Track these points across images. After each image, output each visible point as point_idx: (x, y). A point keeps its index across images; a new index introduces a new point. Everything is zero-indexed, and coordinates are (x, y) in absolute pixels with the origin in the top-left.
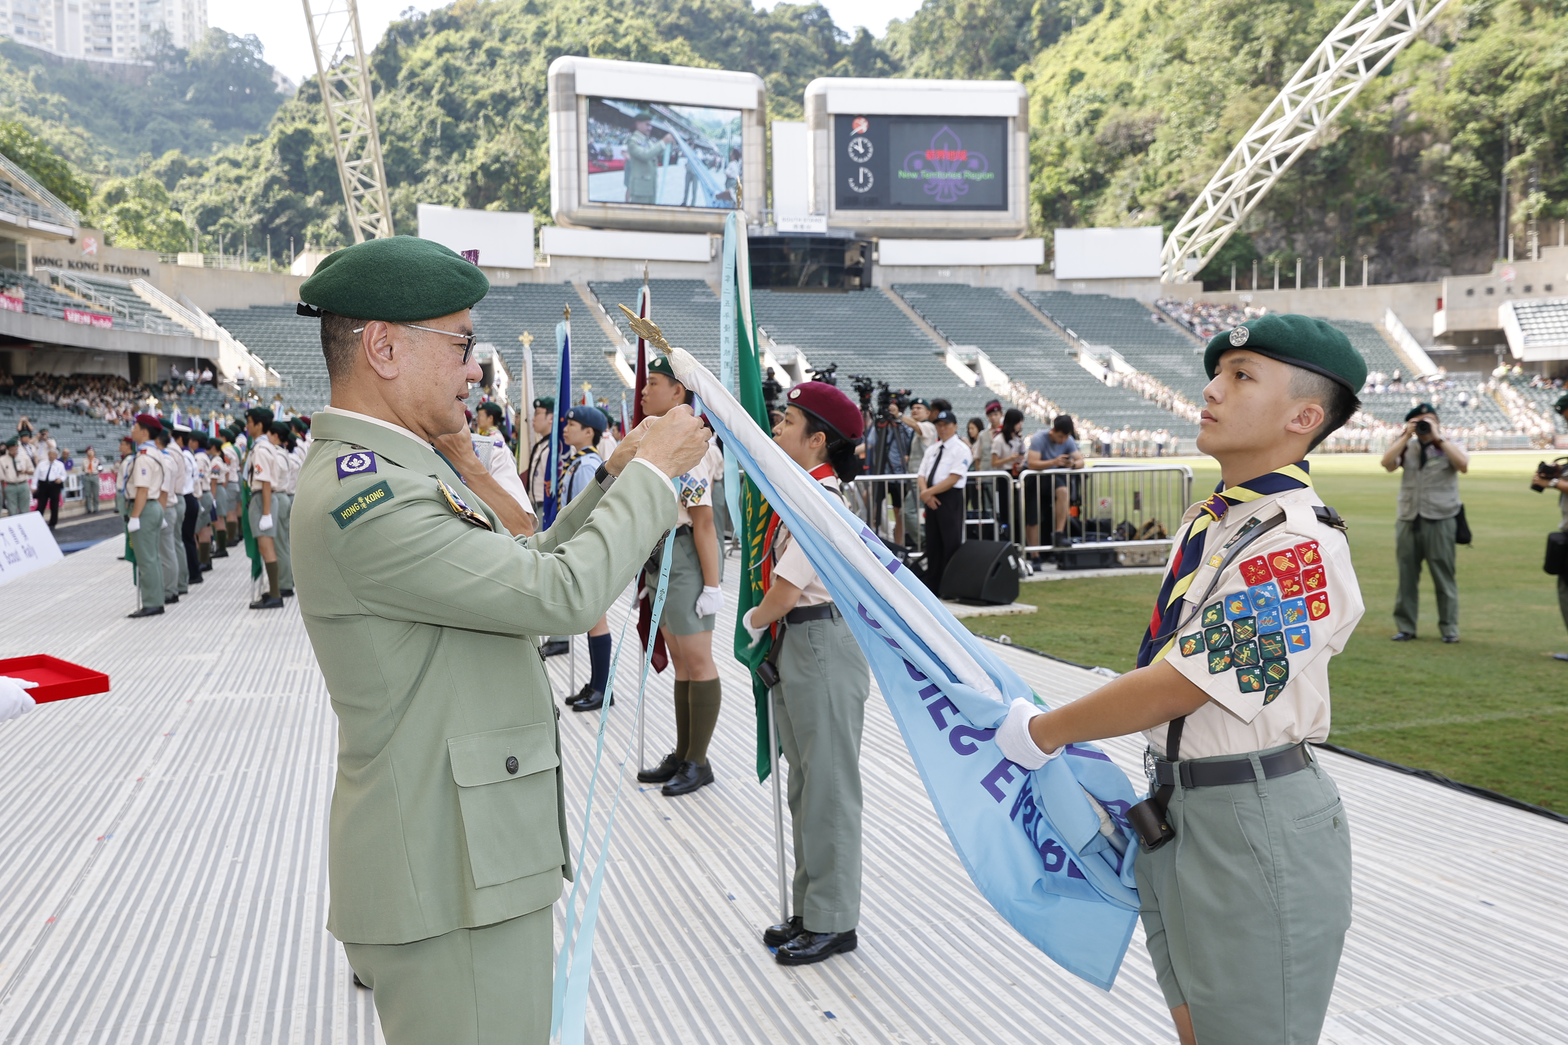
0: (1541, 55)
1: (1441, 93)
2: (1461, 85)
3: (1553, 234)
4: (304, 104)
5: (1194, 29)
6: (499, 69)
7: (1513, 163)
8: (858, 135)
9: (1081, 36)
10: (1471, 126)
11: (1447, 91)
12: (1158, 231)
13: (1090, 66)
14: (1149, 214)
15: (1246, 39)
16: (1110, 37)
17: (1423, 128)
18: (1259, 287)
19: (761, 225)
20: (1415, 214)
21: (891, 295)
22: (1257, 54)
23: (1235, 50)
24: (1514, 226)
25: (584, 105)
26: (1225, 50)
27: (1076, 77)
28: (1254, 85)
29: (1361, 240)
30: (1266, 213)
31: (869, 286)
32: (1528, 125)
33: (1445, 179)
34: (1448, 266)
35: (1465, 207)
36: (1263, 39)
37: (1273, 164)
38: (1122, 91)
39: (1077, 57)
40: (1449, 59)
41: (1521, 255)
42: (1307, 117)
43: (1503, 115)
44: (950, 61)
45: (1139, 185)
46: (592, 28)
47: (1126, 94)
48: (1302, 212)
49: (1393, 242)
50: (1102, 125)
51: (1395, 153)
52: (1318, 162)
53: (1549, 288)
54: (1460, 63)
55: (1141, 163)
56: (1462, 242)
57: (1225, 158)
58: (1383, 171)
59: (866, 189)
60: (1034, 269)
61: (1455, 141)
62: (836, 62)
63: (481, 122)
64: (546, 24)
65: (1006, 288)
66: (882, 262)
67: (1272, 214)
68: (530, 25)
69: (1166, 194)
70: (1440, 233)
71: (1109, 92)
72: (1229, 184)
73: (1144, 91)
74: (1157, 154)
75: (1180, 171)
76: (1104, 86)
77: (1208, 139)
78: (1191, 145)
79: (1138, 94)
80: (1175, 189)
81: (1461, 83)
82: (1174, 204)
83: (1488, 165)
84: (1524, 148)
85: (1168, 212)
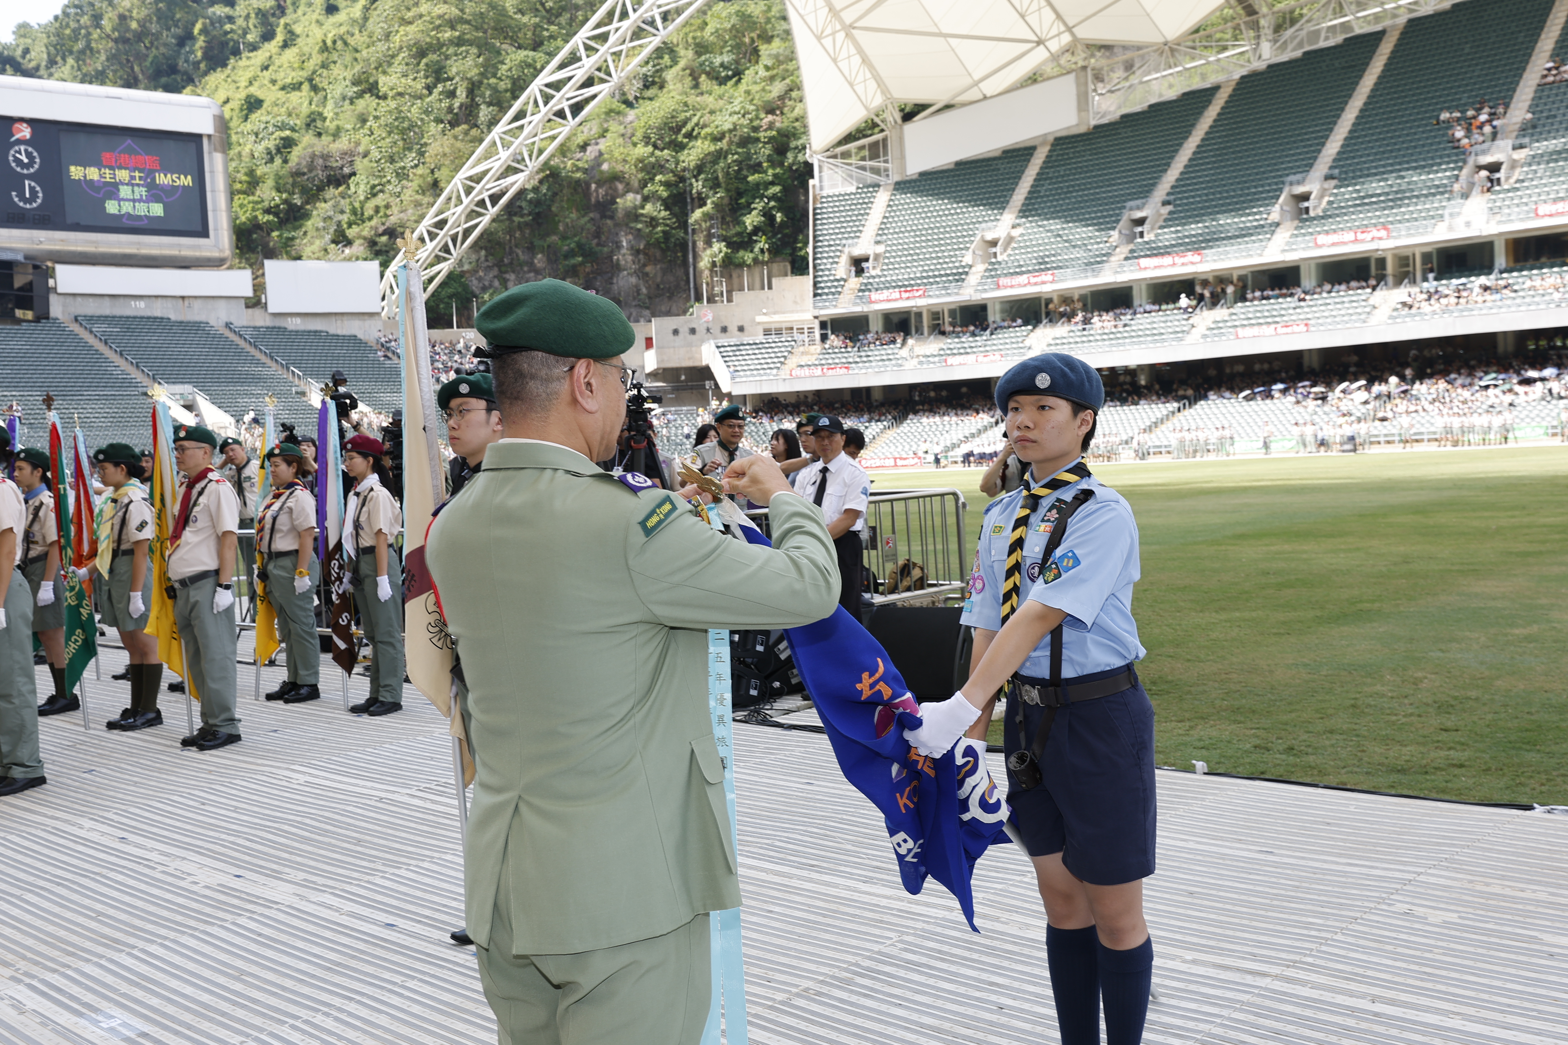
0: (713, 118)
1: (629, 145)
2: (647, 140)
3: (735, 280)
5: (384, 64)
7: (698, 214)
8: (19, 142)
9: (253, 61)
10: (658, 178)
11: (635, 145)
12: (375, 265)
13: (267, 93)
14: (358, 248)
15: (438, 80)
16: (286, 65)
17: (616, 177)
20: (615, 258)
21: (75, 328)
22: (452, 94)
23: (430, 89)
24: (702, 272)
26: (420, 87)
27: (253, 104)
28: (453, 124)
30: (481, 251)
31: (47, 318)
32: (706, 180)
33: (640, 226)
34: (647, 308)
35: (658, 254)
36: (457, 79)
37: (489, 203)
38: (314, 120)
39: (251, 83)
40: (631, 114)
41: (714, 298)
42: (520, 158)
43: (684, 170)
45: (345, 218)
47: (318, 124)
48: (511, 252)
50: (296, 155)
52: (524, 204)
54: (644, 119)
55: (343, 196)
57: (437, 197)
58: (583, 216)
60: (243, 301)
61: (646, 191)
65: (212, 323)
66: (59, 290)
67: (483, 253)
69: (375, 228)
70: (638, 277)
71: (297, 120)
72: (444, 222)
73: (335, 123)
74: (359, 187)
75: (387, 206)
76: (290, 115)
77: (415, 174)
78: (394, 180)
79: (330, 124)
80: (383, 223)
81: (647, 138)
82: (382, 239)
83: (675, 216)
84: (705, 201)
85: (377, 248)
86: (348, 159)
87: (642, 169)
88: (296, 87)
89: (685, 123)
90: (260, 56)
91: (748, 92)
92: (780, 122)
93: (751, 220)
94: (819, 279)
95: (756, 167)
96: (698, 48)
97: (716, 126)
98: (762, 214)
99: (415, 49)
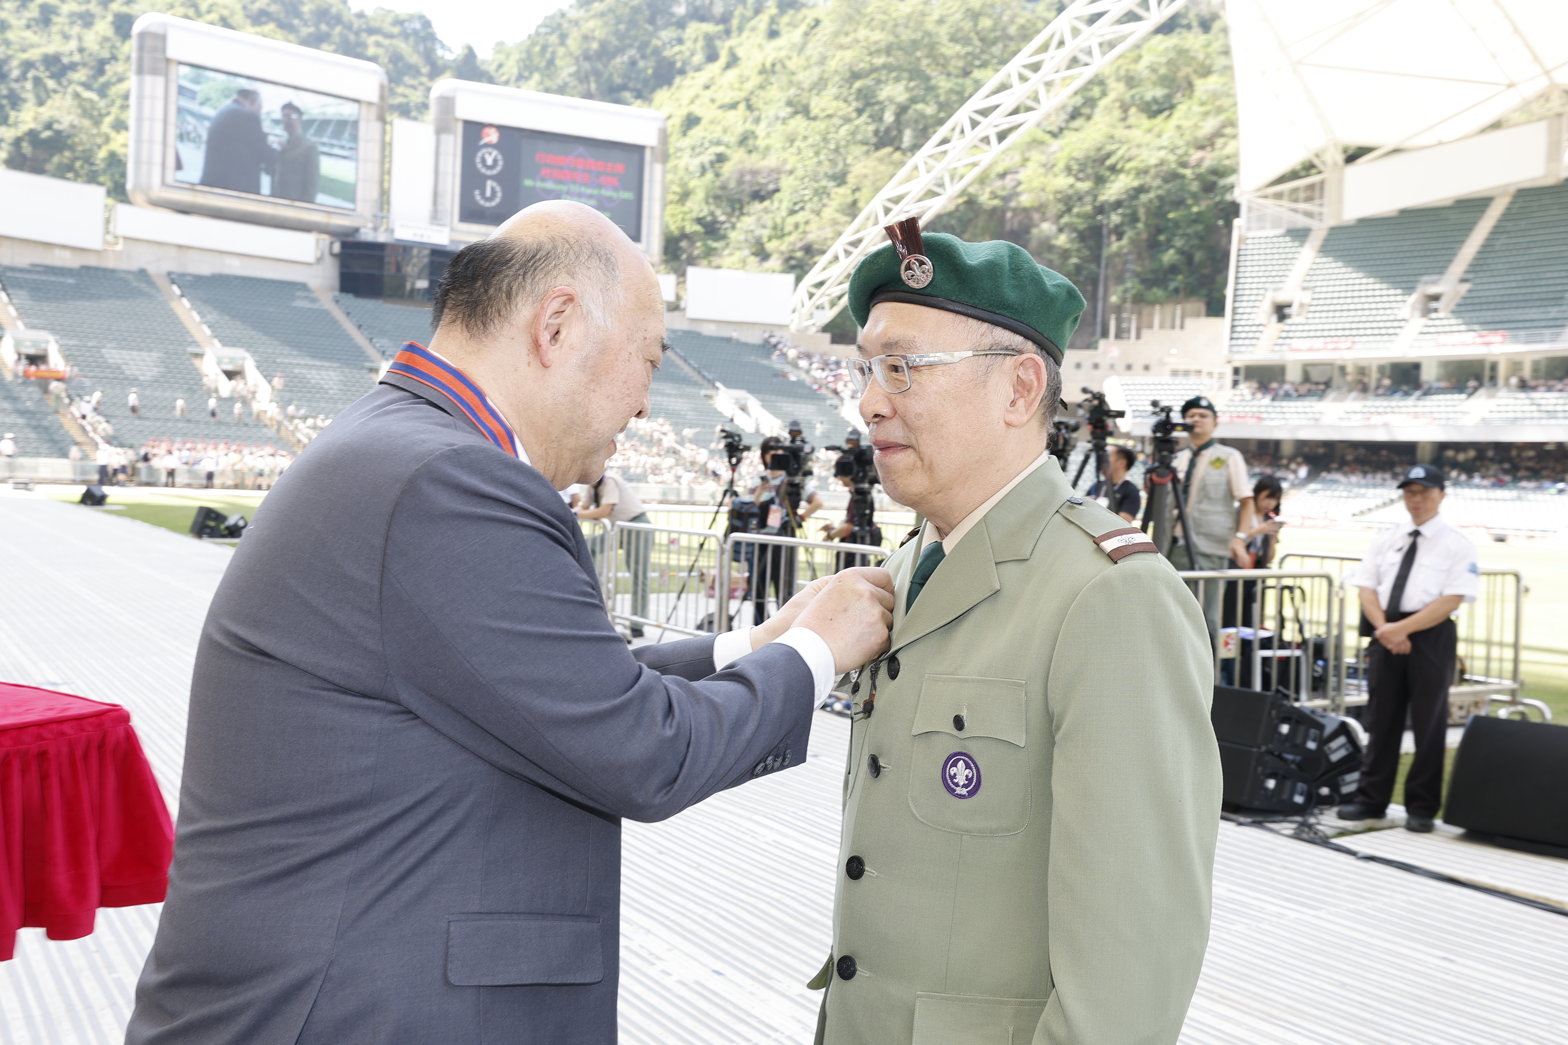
0: (1139, 151)
1: (1050, 176)
5: (818, 87)
7: (1113, 248)
9: (696, 81)
11: (1056, 176)
12: (791, 277)
13: (706, 111)
16: (726, 85)
17: (1033, 208)
19: (375, 229)
22: (879, 118)
23: (860, 112)
24: (1111, 307)
26: (849, 110)
27: (691, 121)
28: (879, 147)
32: (1125, 214)
33: (1051, 256)
36: (886, 104)
38: (746, 139)
39: (692, 102)
40: (1055, 144)
41: (1122, 334)
42: (940, 182)
43: (1105, 202)
45: (766, 233)
47: (750, 142)
50: (727, 169)
53: (1147, 368)
54: (1067, 150)
55: (766, 211)
57: (855, 216)
61: (1062, 221)
62: (438, 75)
63: (29, 84)
69: (794, 244)
71: (732, 139)
72: (861, 240)
73: (767, 142)
74: (782, 203)
75: (807, 223)
76: (725, 131)
77: (836, 193)
78: (816, 199)
79: (761, 143)
80: (801, 240)
81: (1068, 170)
82: (799, 254)
83: (1089, 248)
84: (1120, 236)
85: (793, 262)
86: (775, 176)
87: (1059, 200)
88: (733, 106)
89: (1108, 156)
90: (702, 77)
91: (1178, 127)
92: (1209, 159)
93: (1169, 257)
94: (1236, 323)
95: (1179, 203)
96: (1131, 81)
97: (1142, 161)
98: (1181, 252)
99: (848, 75)
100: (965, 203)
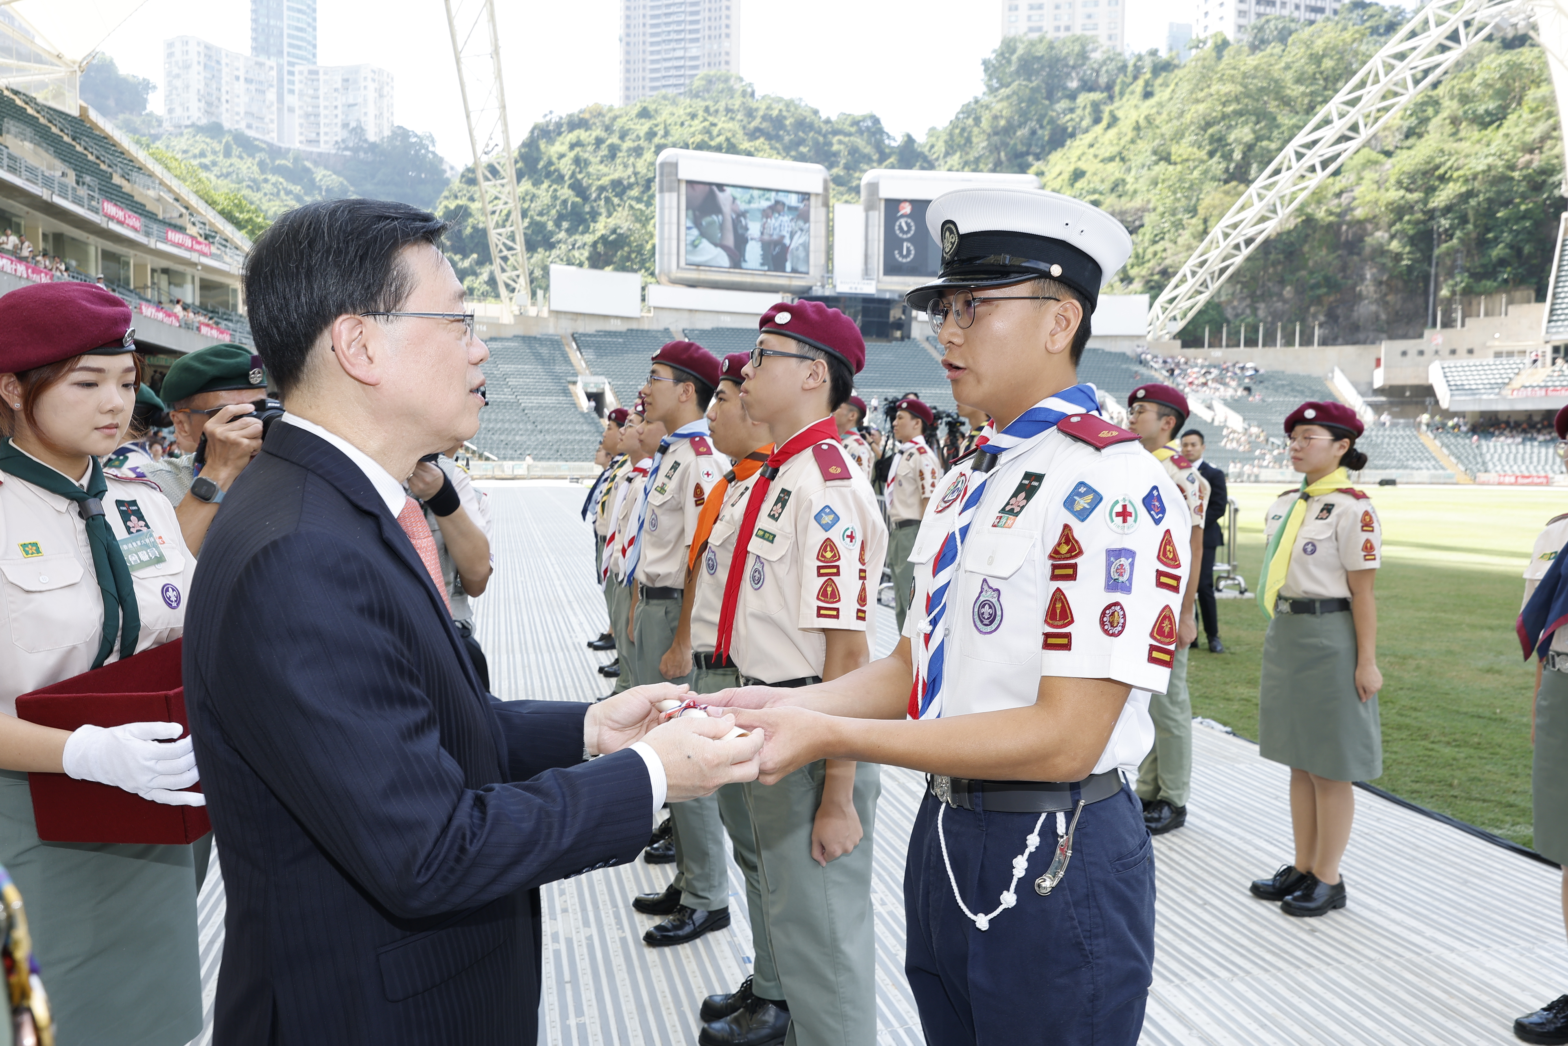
0: (1467, 161)
1: (1382, 190)
3: (1474, 307)
4: (465, 186)
5: (1178, 136)
6: (618, 161)
7: (1442, 249)
8: (903, 216)
9: (1083, 142)
10: (1406, 218)
11: (1387, 190)
12: (1146, 298)
13: (1089, 165)
14: (1137, 285)
15: (1220, 145)
16: (1107, 142)
17: (1367, 219)
18: (1228, 346)
19: (823, 286)
20: (1358, 289)
21: (926, 345)
22: (1229, 157)
23: (1211, 154)
24: (1441, 300)
25: (683, 187)
26: (1203, 154)
27: (1078, 175)
28: (1226, 182)
29: (1312, 309)
30: (1234, 285)
31: (909, 337)
32: (1455, 218)
33: (1384, 260)
34: (1385, 332)
35: (1400, 284)
36: (1235, 144)
37: (1243, 246)
38: (1117, 185)
39: (1079, 159)
40: (1389, 163)
41: (1448, 324)
42: (1272, 208)
43: (1434, 209)
44: (977, 160)
46: (693, 129)
47: (1120, 188)
48: (1264, 285)
49: (1339, 311)
51: (1343, 238)
52: (1279, 245)
53: (1471, 351)
54: (1398, 167)
56: (1397, 313)
57: (1202, 240)
58: (1332, 253)
59: (909, 259)
61: (1394, 229)
62: (885, 160)
63: (602, 203)
64: (656, 125)
67: (1239, 286)
68: (643, 127)
69: (1154, 269)
70: (1378, 304)
71: (1106, 186)
72: (1205, 262)
73: (1134, 186)
75: (1165, 250)
76: (1103, 181)
77: (1189, 224)
78: (1173, 230)
79: (1130, 187)
80: (1160, 265)
81: (1399, 183)
82: (1156, 277)
83: (1421, 251)
84: (1451, 237)
85: (1153, 284)
86: (1140, 214)
87: (1392, 211)
88: (1112, 159)
89: (1437, 167)
90: (1088, 138)
91: (1507, 135)
92: (1538, 161)
93: (1498, 252)
94: (1557, 307)
95: (1507, 203)
96: (1465, 98)
97: (1470, 169)
98: (1511, 246)
99: (1203, 123)
100: (1303, 221)
